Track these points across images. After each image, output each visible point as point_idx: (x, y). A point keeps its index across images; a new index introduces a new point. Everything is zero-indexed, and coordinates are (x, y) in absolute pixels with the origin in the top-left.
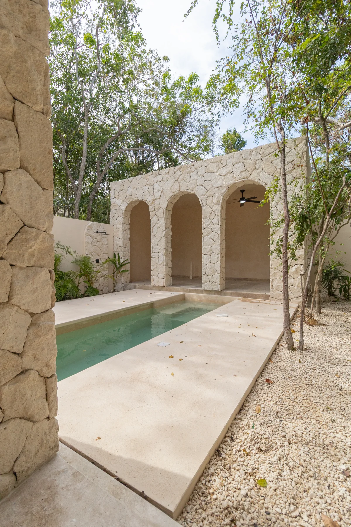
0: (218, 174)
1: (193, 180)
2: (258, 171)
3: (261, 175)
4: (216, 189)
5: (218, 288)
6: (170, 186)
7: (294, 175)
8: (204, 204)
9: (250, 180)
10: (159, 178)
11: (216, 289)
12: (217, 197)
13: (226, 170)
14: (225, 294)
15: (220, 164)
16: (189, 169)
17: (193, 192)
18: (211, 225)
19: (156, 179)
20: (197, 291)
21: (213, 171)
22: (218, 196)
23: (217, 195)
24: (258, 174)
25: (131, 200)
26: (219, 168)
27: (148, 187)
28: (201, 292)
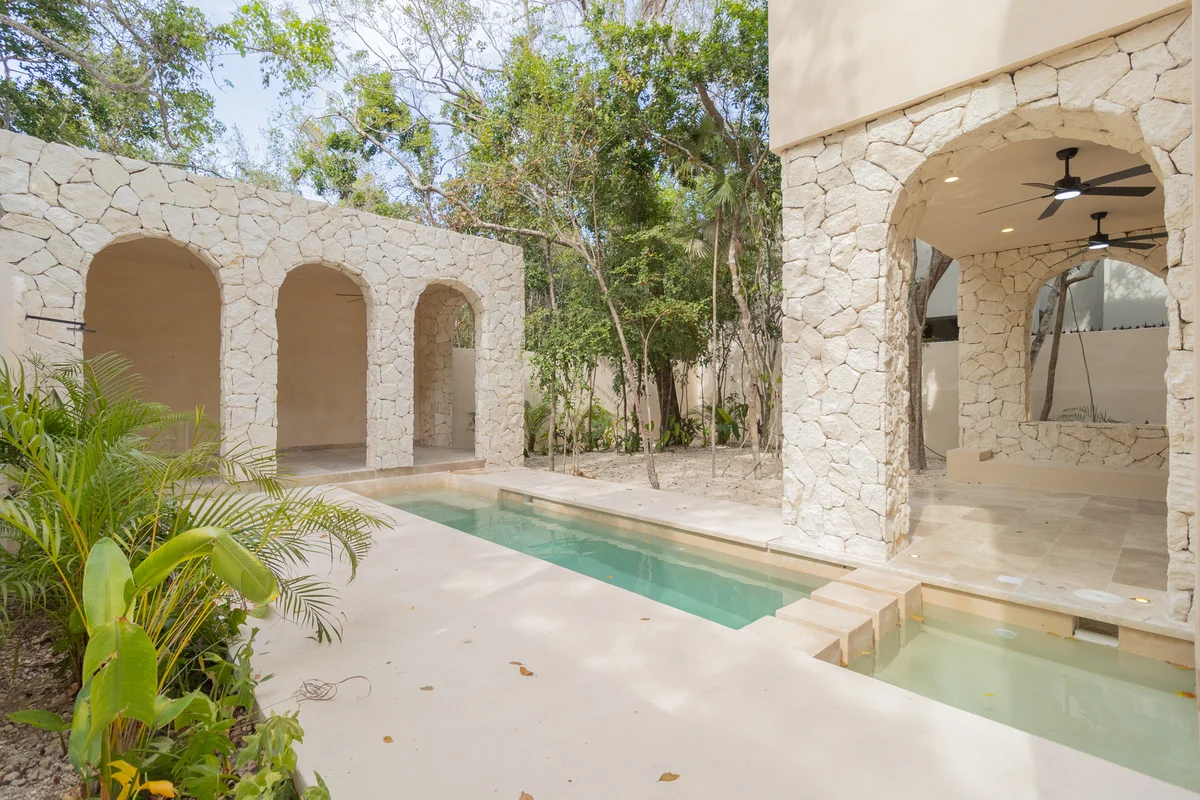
0: (410, 253)
1: (357, 246)
2: (473, 272)
3: (476, 281)
4: (406, 280)
5: (408, 461)
6: (297, 240)
7: (514, 294)
8: (384, 302)
9: (461, 283)
10: (259, 206)
11: (407, 465)
12: (408, 294)
13: (424, 253)
14: (418, 471)
15: (413, 238)
16: (347, 220)
17: (359, 271)
18: (397, 343)
19: (248, 205)
20: (361, 476)
21: (401, 245)
22: (411, 294)
23: (408, 293)
24: (473, 277)
25: (135, 230)
26: (412, 244)
27: (218, 215)
28: (372, 474)
